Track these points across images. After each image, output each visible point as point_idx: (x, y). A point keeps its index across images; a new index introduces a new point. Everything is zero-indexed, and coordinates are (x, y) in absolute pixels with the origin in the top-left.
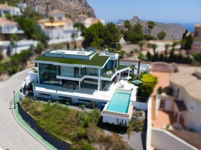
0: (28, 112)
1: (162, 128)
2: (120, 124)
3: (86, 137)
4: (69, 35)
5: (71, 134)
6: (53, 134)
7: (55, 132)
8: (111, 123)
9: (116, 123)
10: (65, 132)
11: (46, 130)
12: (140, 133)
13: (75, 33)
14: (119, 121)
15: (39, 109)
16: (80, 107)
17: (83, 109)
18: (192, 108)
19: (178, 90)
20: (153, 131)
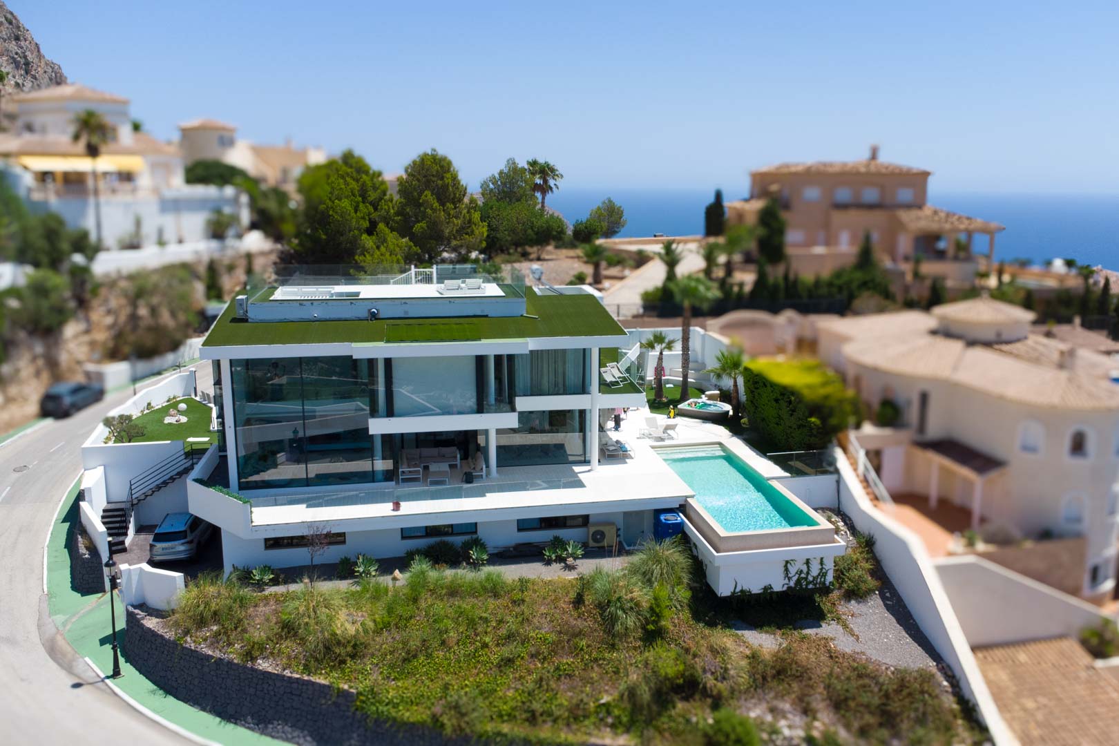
0: (263, 665)
1: (951, 554)
2: (798, 582)
3: (689, 687)
4: (195, 222)
5: (605, 699)
6: (505, 728)
7: (511, 717)
8: (756, 589)
9: (779, 585)
10: (565, 698)
11: (449, 722)
12: (875, 602)
13: (227, 210)
14: (793, 570)
15: (346, 623)
16: (548, 562)
17: (571, 568)
18: (1027, 448)
19: (924, 398)
20: (942, 570)
